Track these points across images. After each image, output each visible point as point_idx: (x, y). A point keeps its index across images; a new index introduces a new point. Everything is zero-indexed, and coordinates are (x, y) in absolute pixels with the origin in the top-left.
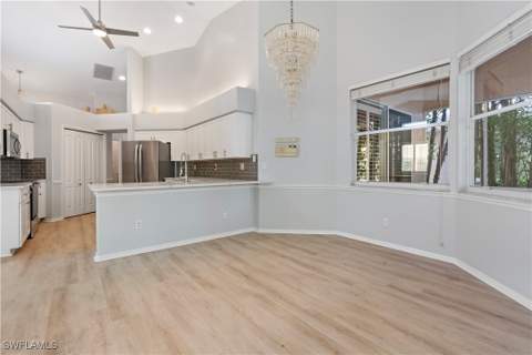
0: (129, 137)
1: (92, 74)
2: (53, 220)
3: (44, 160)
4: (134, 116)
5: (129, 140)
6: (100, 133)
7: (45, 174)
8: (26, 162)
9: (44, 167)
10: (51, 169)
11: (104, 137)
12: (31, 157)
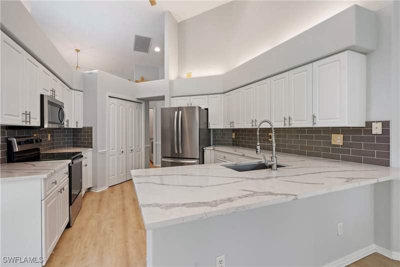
0: (167, 104)
1: (133, 49)
2: (99, 190)
3: (91, 128)
4: (171, 82)
5: (167, 106)
6: (140, 101)
7: (91, 143)
8: (76, 131)
9: (91, 136)
10: (97, 137)
11: (143, 105)
12: (80, 126)
